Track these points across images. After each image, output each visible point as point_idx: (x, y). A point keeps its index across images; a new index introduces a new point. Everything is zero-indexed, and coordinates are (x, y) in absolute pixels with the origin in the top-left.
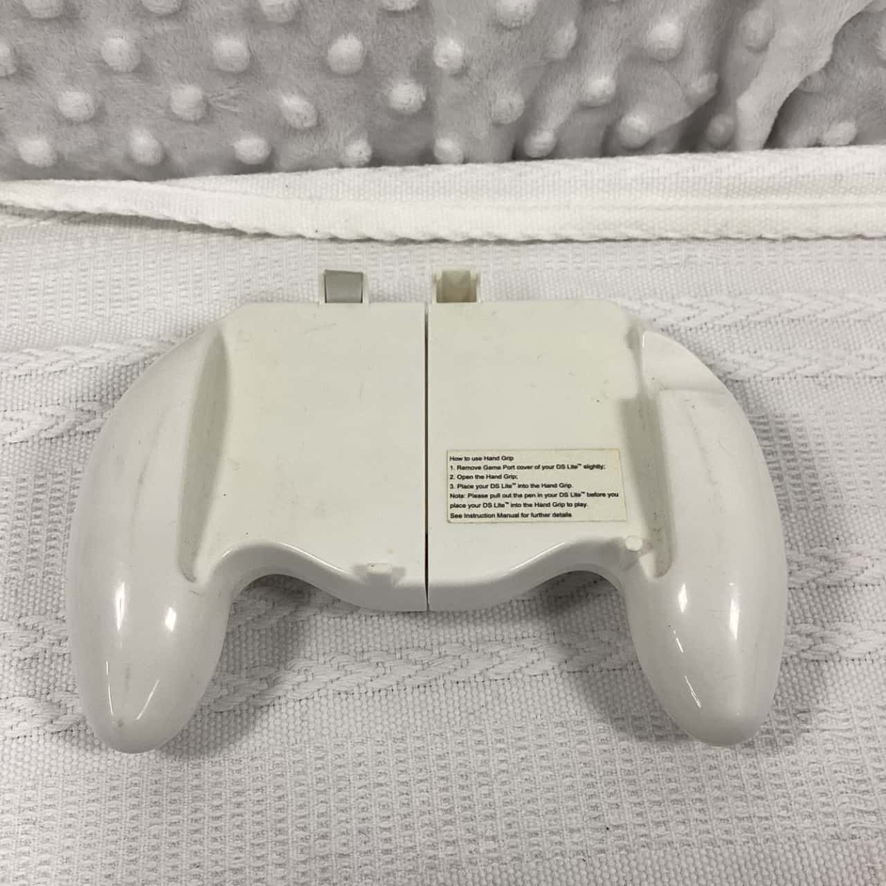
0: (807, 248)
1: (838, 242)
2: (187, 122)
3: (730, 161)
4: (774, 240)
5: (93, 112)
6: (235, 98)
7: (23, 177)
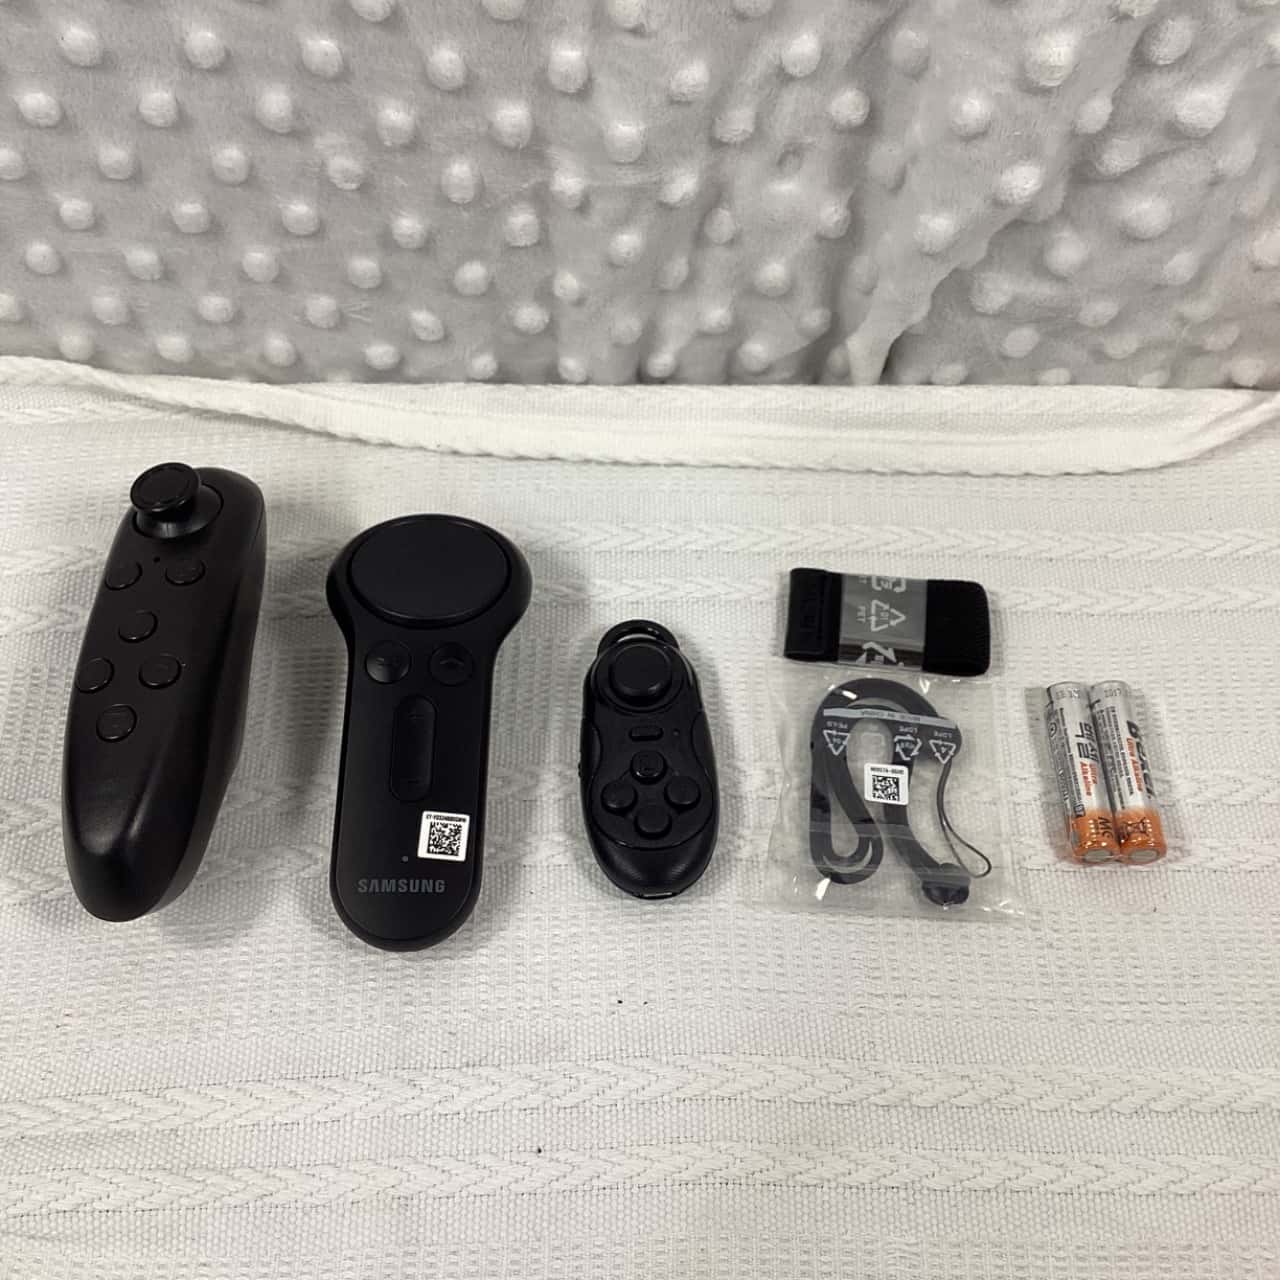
0: (914, 483)
1: (945, 479)
2: (321, 329)
3: (840, 396)
4: (882, 474)
5: (231, 315)
6: (366, 309)
7: (161, 373)
